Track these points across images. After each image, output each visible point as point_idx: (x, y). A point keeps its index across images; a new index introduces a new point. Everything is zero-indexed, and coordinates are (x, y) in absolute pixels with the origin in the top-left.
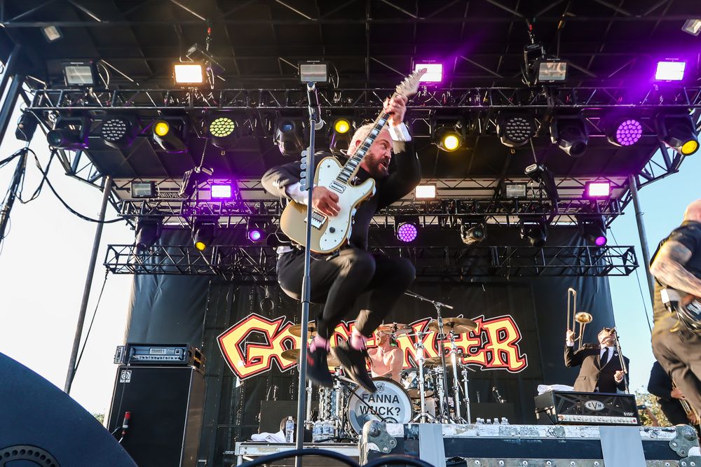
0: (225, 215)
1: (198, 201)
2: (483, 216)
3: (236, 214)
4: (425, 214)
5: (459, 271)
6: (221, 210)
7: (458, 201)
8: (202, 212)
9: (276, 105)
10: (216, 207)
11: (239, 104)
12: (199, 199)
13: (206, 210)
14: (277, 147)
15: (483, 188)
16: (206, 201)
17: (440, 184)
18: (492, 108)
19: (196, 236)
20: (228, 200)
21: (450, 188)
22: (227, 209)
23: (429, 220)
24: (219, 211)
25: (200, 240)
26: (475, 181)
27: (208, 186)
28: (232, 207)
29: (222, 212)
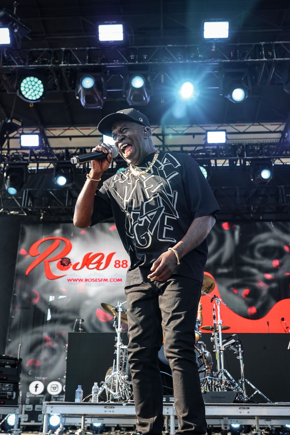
0: (33, 161)
1: (9, 150)
2: (270, 159)
3: (44, 161)
4: (217, 157)
5: (249, 208)
6: (30, 158)
7: (247, 146)
8: (13, 159)
9: (78, 63)
10: (26, 155)
11: (44, 62)
12: (11, 147)
13: (17, 157)
14: (79, 101)
15: (271, 132)
16: (16, 149)
17: (230, 129)
18: (275, 61)
19: (8, 181)
20: (36, 148)
21: (239, 133)
22: (36, 157)
23: (220, 163)
24: (28, 158)
25: (12, 186)
26: (263, 125)
27: (18, 135)
28: (40, 154)
29: (31, 160)
